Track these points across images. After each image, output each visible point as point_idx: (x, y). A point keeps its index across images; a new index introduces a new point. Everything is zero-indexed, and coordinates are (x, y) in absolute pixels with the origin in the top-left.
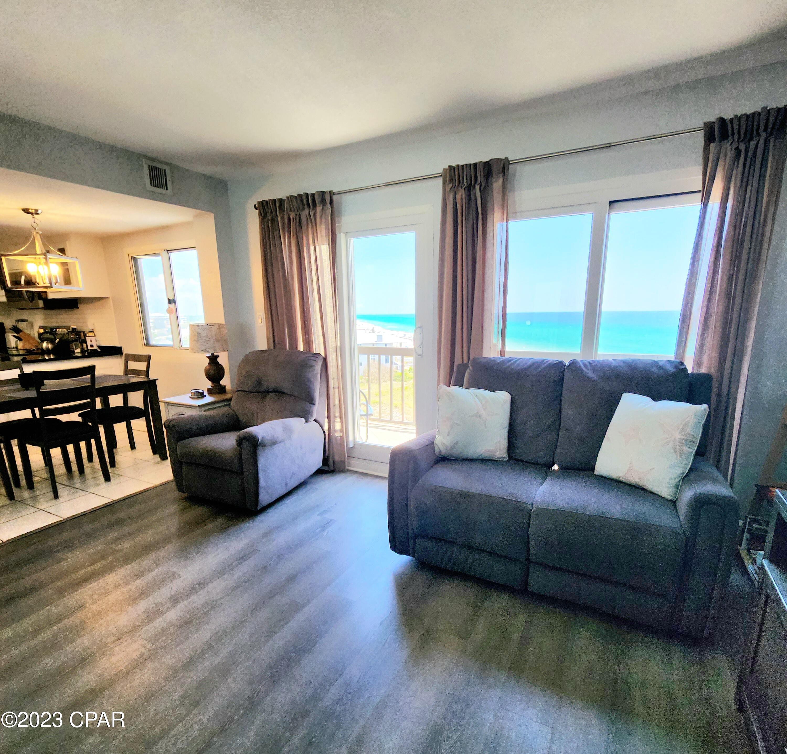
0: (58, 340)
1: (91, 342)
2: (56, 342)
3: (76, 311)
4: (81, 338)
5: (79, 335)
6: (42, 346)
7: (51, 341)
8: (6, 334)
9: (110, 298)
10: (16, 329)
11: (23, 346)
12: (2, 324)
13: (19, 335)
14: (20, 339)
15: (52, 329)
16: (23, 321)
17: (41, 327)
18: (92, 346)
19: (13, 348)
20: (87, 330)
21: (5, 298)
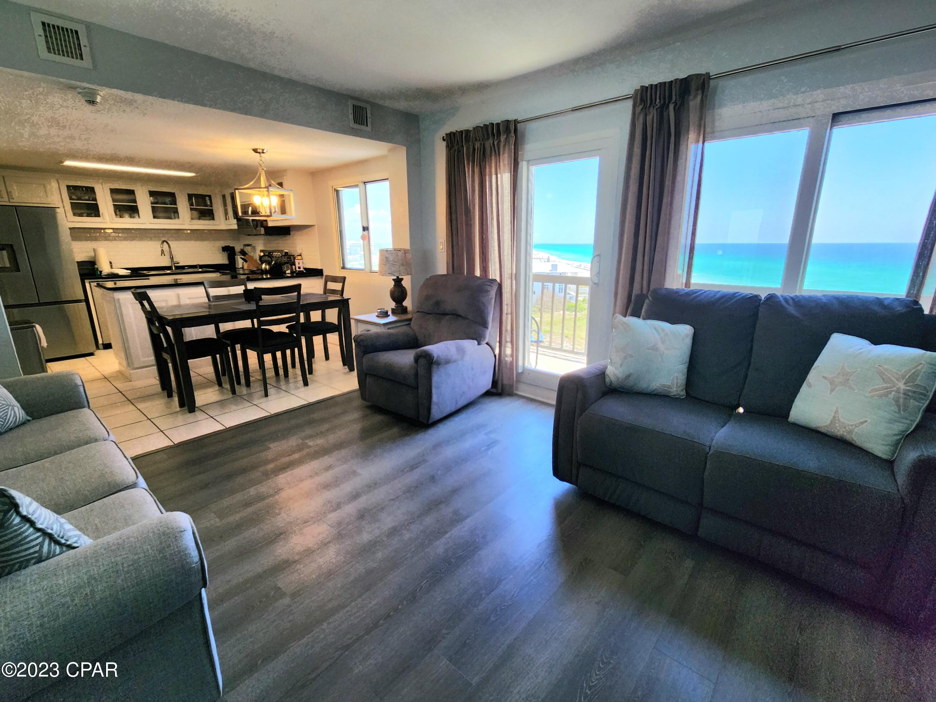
1: (299, 264)
2: (273, 263)
3: (288, 237)
4: (291, 261)
5: (290, 258)
6: (262, 267)
7: (269, 263)
8: (236, 256)
9: (316, 226)
10: (243, 253)
11: (248, 267)
12: (233, 248)
13: (245, 258)
14: (246, 261)
15: (270, 253)
16: (248, 245)
17: (261, 251)
18: (299, 268)
19: (241, 268)
20: (296, 254)
21: (236, 226)
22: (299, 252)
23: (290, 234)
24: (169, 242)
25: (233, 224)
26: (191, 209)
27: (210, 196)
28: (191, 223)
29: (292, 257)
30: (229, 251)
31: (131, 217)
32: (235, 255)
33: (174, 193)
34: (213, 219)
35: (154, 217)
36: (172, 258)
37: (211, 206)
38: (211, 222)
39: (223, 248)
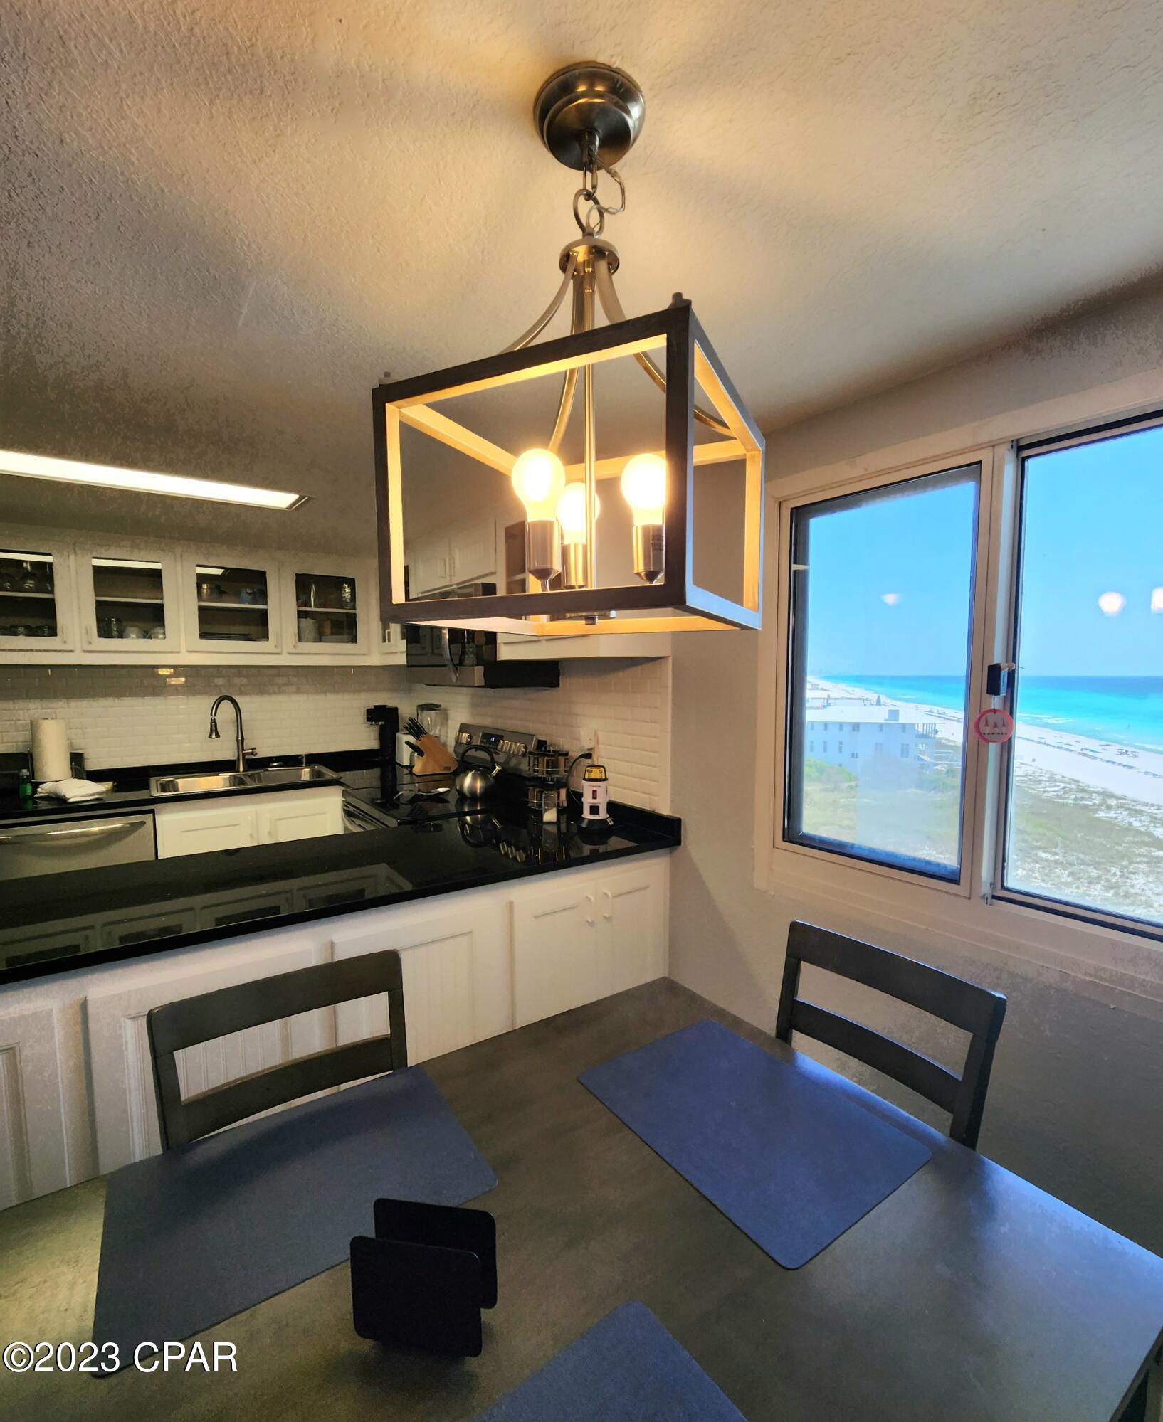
0: (498, 768)
1: (595, 797)
2: (494, 773)
3: (548, 693)
4: (557, 772)
5: (555, 765)
6: (462, 787)
7: (483, 770)
8: (398, 734)
9: (670, 660)
10: (416, 729)
11: (424, 767)
12: (395, 710)
13: (418, 744)
14: (421, 753)
15: (486, 736)
16: (431, 707)
17: (463, 728)
18: (595, 810)
19: (406, 767)
20: (575, 754)
21: (404, 656)
22: (586, 745)
23: (557, 685)
24: (238, 699)
25: (396, 652)
26: (301, 615)
27: (351, 582)
28: (294, 651)
29: (562, 759)
30: (384, 718)
31: (146, 634)
32: (398, 731)
33: (264, 573)
34: (354, 640)
35: (203, 635)
36: (241, 742)
37: (354, 608)
38: (349, 647)
39: (369, 712)
